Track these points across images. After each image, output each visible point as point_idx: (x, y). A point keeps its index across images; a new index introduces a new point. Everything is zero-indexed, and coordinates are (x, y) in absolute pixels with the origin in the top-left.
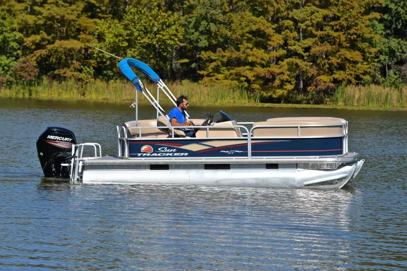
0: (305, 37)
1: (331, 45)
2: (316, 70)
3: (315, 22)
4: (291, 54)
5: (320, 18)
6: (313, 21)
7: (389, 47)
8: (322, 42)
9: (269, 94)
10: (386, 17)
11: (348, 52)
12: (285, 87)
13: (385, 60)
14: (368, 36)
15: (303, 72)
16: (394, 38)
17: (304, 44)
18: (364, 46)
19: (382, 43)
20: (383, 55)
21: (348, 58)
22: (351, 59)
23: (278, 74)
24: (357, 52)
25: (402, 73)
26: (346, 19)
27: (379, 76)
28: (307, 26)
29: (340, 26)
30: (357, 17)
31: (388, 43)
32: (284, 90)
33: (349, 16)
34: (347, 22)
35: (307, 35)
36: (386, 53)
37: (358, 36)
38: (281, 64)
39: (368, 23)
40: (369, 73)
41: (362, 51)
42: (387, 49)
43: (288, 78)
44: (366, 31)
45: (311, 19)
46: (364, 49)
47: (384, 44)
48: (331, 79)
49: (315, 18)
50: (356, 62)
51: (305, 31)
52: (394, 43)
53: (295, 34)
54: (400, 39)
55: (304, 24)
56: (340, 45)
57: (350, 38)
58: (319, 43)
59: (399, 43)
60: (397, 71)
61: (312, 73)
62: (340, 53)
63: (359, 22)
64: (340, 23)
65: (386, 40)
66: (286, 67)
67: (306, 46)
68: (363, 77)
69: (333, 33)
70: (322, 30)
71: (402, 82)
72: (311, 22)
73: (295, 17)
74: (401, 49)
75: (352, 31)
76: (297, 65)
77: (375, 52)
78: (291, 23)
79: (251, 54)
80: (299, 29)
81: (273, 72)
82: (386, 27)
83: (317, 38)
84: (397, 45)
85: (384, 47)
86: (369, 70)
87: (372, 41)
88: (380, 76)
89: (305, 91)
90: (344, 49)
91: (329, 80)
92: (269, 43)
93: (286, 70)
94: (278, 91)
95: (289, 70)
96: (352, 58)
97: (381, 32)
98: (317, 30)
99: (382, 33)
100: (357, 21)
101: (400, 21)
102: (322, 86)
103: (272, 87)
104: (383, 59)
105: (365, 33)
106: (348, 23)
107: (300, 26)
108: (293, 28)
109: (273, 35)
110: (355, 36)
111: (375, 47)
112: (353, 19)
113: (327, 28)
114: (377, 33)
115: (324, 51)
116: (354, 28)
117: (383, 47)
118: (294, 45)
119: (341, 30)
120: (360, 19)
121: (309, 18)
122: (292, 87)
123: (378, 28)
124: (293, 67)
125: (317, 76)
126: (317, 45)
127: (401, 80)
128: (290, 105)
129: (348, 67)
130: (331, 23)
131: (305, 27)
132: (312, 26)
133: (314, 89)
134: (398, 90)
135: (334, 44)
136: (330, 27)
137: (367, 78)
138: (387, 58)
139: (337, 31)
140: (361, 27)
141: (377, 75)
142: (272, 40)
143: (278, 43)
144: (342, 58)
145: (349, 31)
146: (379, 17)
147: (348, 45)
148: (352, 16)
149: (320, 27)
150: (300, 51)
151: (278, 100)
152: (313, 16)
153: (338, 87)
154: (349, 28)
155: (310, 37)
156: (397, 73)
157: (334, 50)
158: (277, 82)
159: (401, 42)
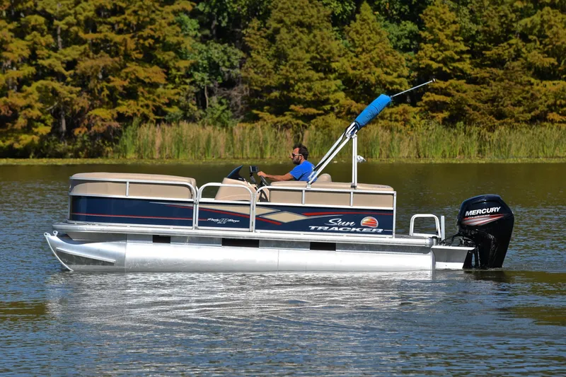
0: (66, 45)
1: (112, 57)
2: (88, 99)
3: (81, 18)
4: (43, 73)
5: (91, 11)
6: (78, 16)
7: (209, 59)
8: (96, 52)
9: (8, 143)
10: (201, 7)
11: (140, 69)
12: (35, 130)
13: (203, 80)
14: (172, 40)
15: (66, 103)
16: (216, 42)
17: (65, 56)
18: (167, 58)
19: (196, 52)
20: (199, 71)
21: (142, 78)
22: (147, 80)
23: (22, 109)
24: (156, 68)
25: (233, 102)
26: (135, 12)
27: (193, 107)
28: (70, 25)
29: (125, 24)
30: (154, 9)
31: (207, 51)
32: (34, 136)
33: (141, 7)
34: (136, 17)
35: (70, 39)
36: (205, 68)
37: (157, 40)
38: (26, 90)
39: (172, 18)
40: (178, 103)
41: (165, 67)
42: (206, 62)
43: (39, 113)
44: (169, 31)
45: (76, 14)
46: (167, 62)
47: (200, 53)
48: (113, 115)
49: (82, 11)
50: (155, 85)
51: (65, 33)
52: (216, 51)
53: (50, 39)
54: (226, 45)
55: (64, 22)
56: (127, 57)
57: (143, 44)
58: (91, 54)
59: (225, 52)
60: (224, 98)
61: (81, 105)
62: (127, 70)
63: (156, 17)
64: (125, 19)
65: (204, 47)
66: (36, 95)
67: (69, 58)
68: (167, 109)
69: (113, 36)
70: (94, 31)
71: (232, 117)
72: (75, 18)
73: (48, 10)
74: (229, 60)
75: (146, 32)
76: (54, 92)
77: (186, 67)
78: (41, 20)
80: (56, 30)
81: (13, 104)
82: (203, 25)
83: (87, 46)
84: (221, 54)
85: (201, 59)
86: (177, 97)
87: (180, 48)
88: (196, 108)
89: (69, 136)
90: (134, 63)
91: (109, 117)
92: (5, 54)
93: (36, 101)
94: (23, 137)
95: (41, 100)
96: (148, 77)
97: (193, 33)
98: (86, 32)
99: (196, 36)
100: (153, 16)
101: (225, 14)
102: (98, 127)
103: (13, 131)
104: (200, 79)
105: (168, 36)
106: (139, 19)
107: (58, 26)
108: (45, 28)
109: (11, 42)
110: (151, 41)
111: (186, 59)
112: (146, 13)
113: (104, 28)
114: (187, 35)
115: (99, 67)
116: (150, 27)
117: (198, 58)
118: (48, 58)
119: (127, 32)
120: (158, 12)
121: (72, 12)
122: (48, 129)
123: (190, 27)
124: (48, 96)
125: (89, 110)
126: (88, 56)
127: (230, 114)
128: (44, 161)
129: (142, 93)
130: (109, 20)
131: (65, 27)
132: (78, 24)
133: (85, 132)
134: (227, 129)
135: (117, 54)
136: (109, 26)
137: (174, 110)
138: (206, 76)
139: (120, 32)
140: (160, 25)
141: (190, 105)
142: (9, 49)
143: (19, 55)
144: (131, 79)
145: (140, 33)
146: (189, 8)
147: (141, 56)
148: (144, 7)
149: (90, 25)
150: (59, 68)
151: (24, 153)
152: (78, 8)
153: (125, 127)
154: (140, 27)
155: (75, 44)
156: (224, 101)
157: (117, 66)
158: (21, 122)
159: (229, 49)
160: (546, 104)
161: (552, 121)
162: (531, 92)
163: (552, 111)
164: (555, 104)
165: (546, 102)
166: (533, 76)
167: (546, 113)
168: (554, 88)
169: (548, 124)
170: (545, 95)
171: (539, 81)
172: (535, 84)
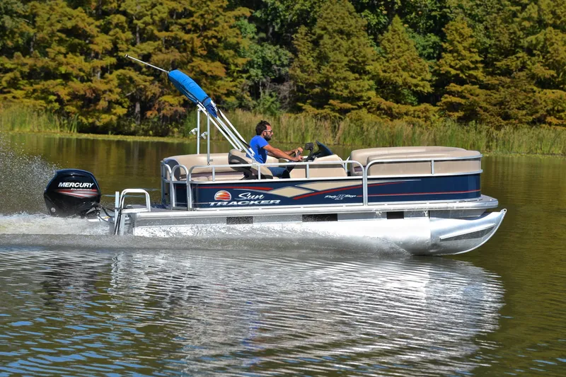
0: (143, 40)
1: (180, 52)
2: (160, 87)
3: (157, 18)
4: (122, 63)
5: (165, 13)
6: (154, 17)
7: (263, 58)
8: (167, 48)
9: (90, 120)
10: (258, 14)
11: (202, 63)
12: (114, 111)
13: (257, 76)
14: (233, 40)
15: (141, 89)
16: (270, 44)
17: (142, 50)
18: (227, 55)
19: (253, 51)
20: (254, 68)
21: (205, 71)
22: (209, 74)
23: (104, 92)
24: (218, 64)
25: (281, 95)
26: (202, 16)
27: (247, 96)
28: (146, 24)
29: (193, 25)
30: (217, 14)
31: (262, 51)
32: (113, 116)
33: (206, 11)
34: (203, 20)
35: (146, 37)
36: (259, 65)
37: (219, 40)
38: (107, 78)
39: (233, 22)
40: (234, 94)
41: (224, 62)
42: (260, 60)
43: (119, 98)
44: (230, 33)
45: (152, 15)
46: (227, 59)
47: (256, 52)
48: (180, 102)
49: (157, 12)
50: (215, 78)
51: (142, 31)
52: (270, 51)
53: (129, 35)
54: (278, 46)
55: (142, 21)
56: (193, 52)
57: (207, 43)
58: (163, 49)
59: (276, 52)
60: (274, 91)
61: (153, 91)
62: (193, 64)
63: (220, 21)
64: (193, 21)
65: (259, 48)
66: (116, 82)
67: (145, 52)
68: (226, 99)
69: (181, 35)
70: (167, 29)
71: (280, 108)
72: (152, 17)
73: (129, 11)
74: (280, 60)
75: (210, 33)
76: (131, 79)
77: (243, 64)
78: (123, 18)
79: (65, 62)
80: (135, 28)
81: (96, 89)
82: (259, 30)
83: (160, 42)
84: (274, 54)
85: (256, 57)
86: (235, 89)
87: (239, 48)
88: (250, 99)
89: (143, 117)
90: (199, 58)
91: (177, 103)
92: (91, 46)
93: (116, 87)
94: (103, 116)
95: (119, 86)
96: (210, 71)
97: (251, 35)
98: (160, 31)
99: (253, 38)
100: (217, 19)
101: (279, 21)
102: (167, 111)
103: (95, 110)
104: (254, 74)
105: (230, 37)
106: (205, 22)
107: (137, 24)
108: (126, 26)
109: (97, 36)
110: (214, 41)
111: (244, 57)
112: (211, 17)
113: (175, 28)
114: (245, 37)
116: (214, 28)
117: (254, 57)
118: (128, 51)
119: (195, 31)
120: (221, 17)
121: (149, 13)
122: (125, 111)
123: (248, 30)
124: (124, 83)
125: (159, 96)
126: (161, 51)
127: (278, 105)
128: (119, 137)
129: (205, 84)
130: (180, 21)
131: (142, 26)
132: (154, 23)
133: (156, 115)
134: (275, 118)
135: (185, 50)
136: (180, 27)
137: (232, 100)
138: (260, 72)
139: (188, 32)
140: (223, 27)
141: (245, 96)
142: (95, 42)
143: (103, 48)
144: (196, 72)
145: (205, 33)
146: (248, 14)
147: (205, 53)
148: (210, 12)
149: (165, 27)
150: (135, 59)
151: (103, 130)
152: (154, 10)
153: (189, 112)
154: (205, 28)
155: (150, 40)
156: (273, 94)
157: (186, 60)
158: (103, 104)
159: (280, 50)
160: (545, 109)
161: (550, 124)
162: (534, 98)
163: (550, 115)
164: (553, 109)
165: (545, 107)
166: (535, 85)
167: (545, 117)
168: (553, 96)
169: (546, 126)
170: (545, 101)
171: (540, 89)
172: (537, 92)
